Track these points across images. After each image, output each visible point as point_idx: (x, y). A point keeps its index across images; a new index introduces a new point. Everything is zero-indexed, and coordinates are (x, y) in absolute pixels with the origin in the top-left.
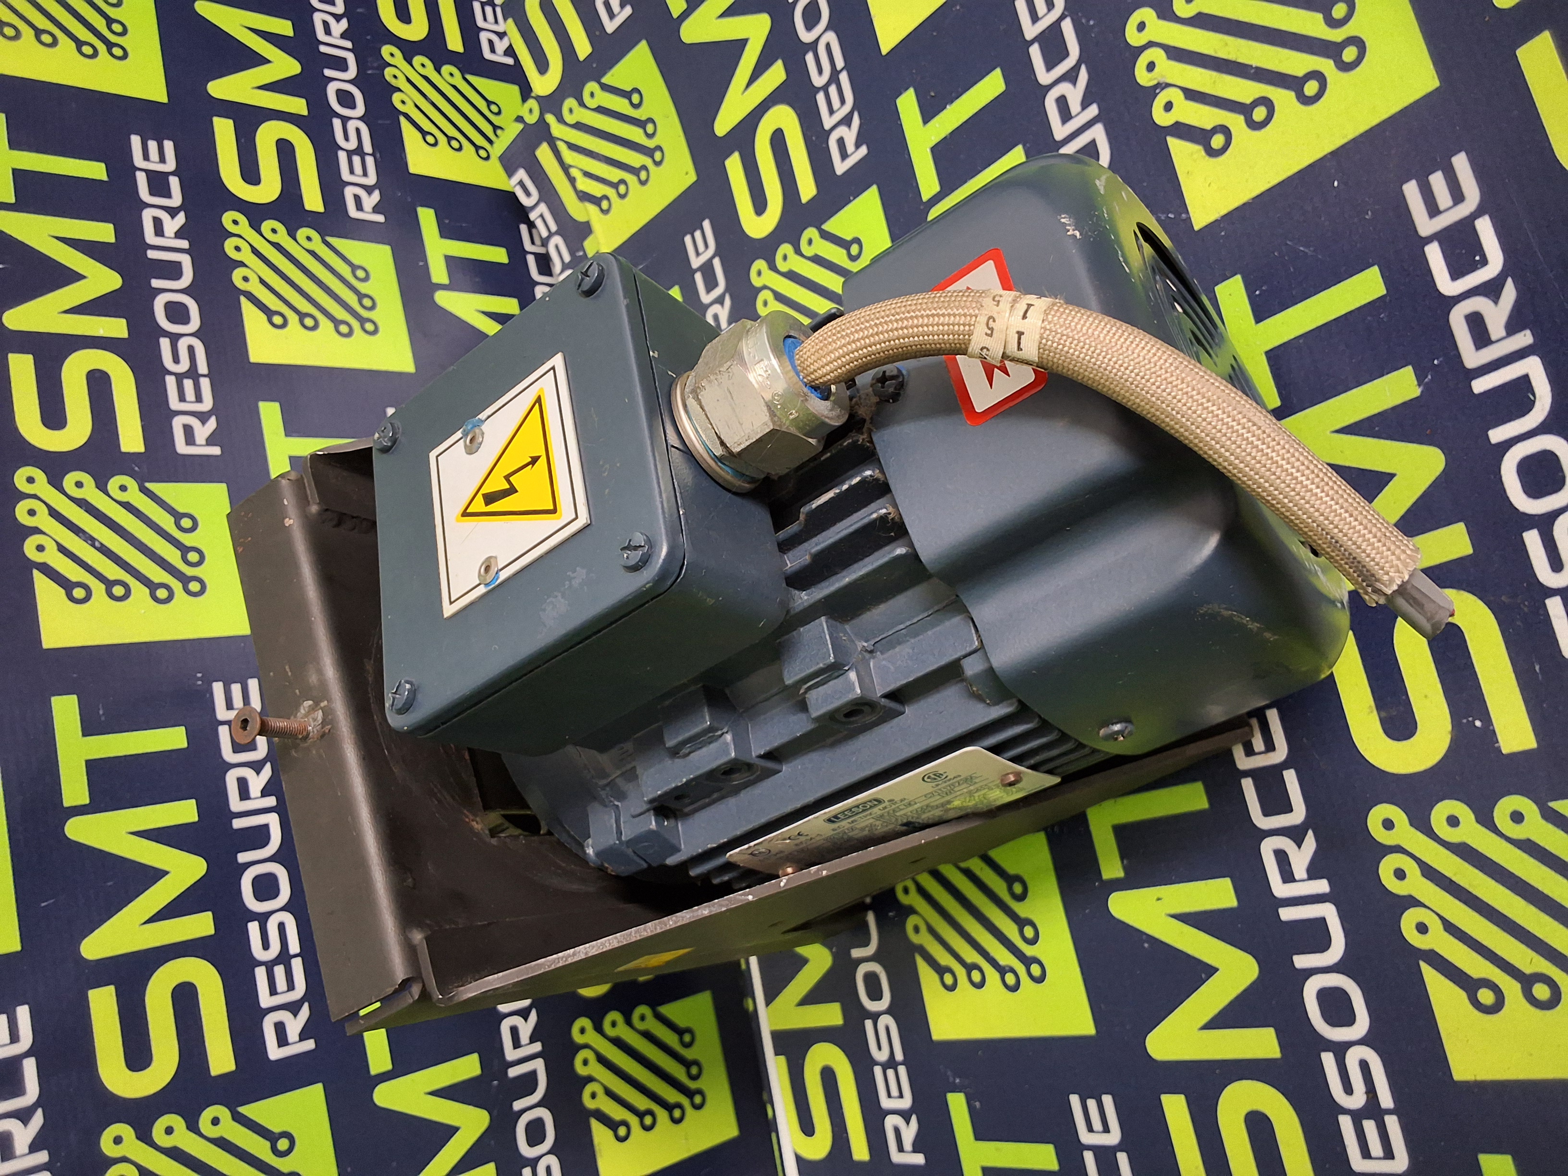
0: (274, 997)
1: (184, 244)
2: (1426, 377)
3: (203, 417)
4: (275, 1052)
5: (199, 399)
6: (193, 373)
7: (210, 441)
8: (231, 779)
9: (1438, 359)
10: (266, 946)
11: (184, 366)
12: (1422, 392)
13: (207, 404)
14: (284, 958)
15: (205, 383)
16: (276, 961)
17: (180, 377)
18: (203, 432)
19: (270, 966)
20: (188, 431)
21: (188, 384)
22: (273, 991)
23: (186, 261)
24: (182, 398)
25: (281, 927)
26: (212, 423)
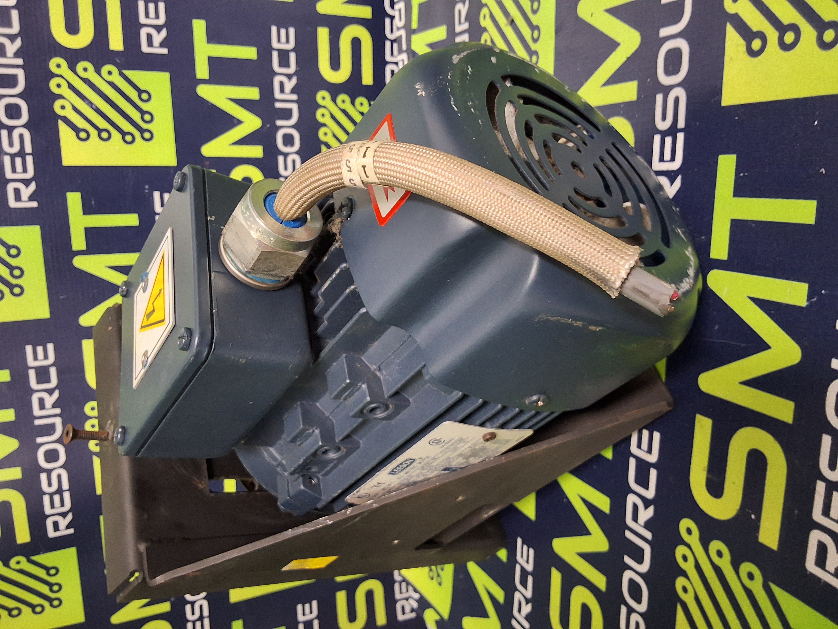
0: (53, 509)
1: (20, 61)
2: (813, 298)
3: (27, 183)
4: (51, 534)
5: (25, 170)
6: (22, 154)
7: (31, 199)
8: (35, 398)
9: (825, 291)
10: (50, 485)
11: (16, 148)
12: (807, 306)
13: (30, 173)
14: (60, 491)
15: (30, 160)
16: (56, 493)
17: (13, 156)
18: (26, 192)
19: (51, 495)
20: (17, 192)
21: (18, 161)
22: (52, 506)
23: (20, 74)
24: (14, 170)
25: (59, 477)
26: (33, 186)
